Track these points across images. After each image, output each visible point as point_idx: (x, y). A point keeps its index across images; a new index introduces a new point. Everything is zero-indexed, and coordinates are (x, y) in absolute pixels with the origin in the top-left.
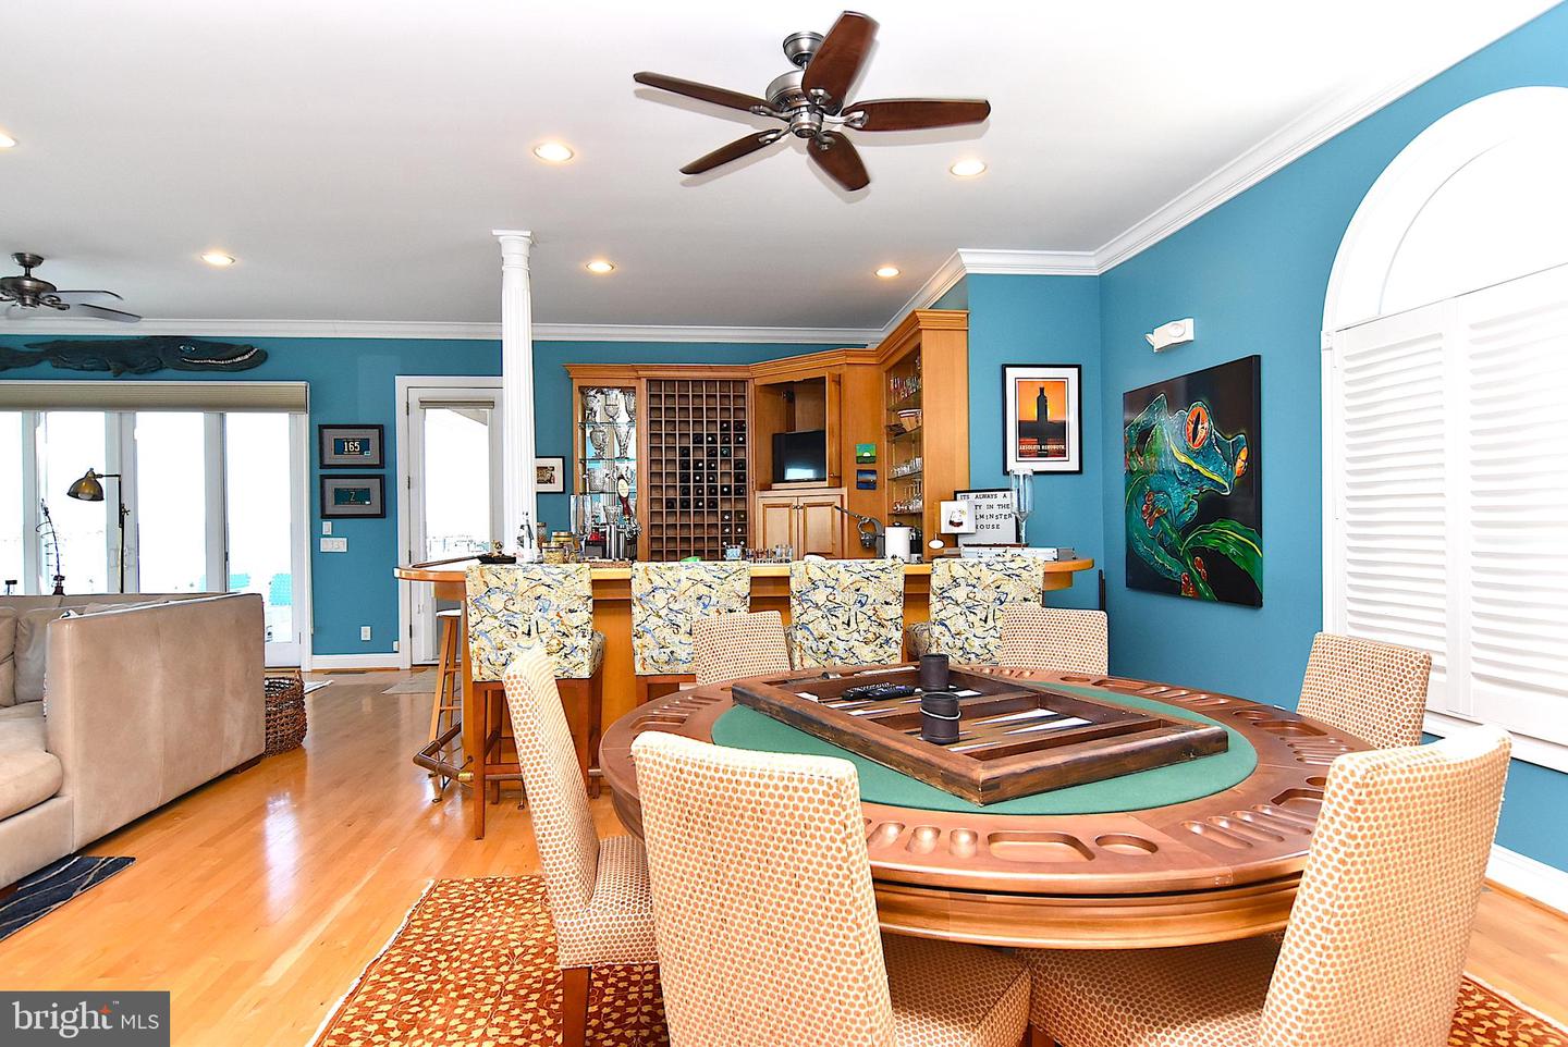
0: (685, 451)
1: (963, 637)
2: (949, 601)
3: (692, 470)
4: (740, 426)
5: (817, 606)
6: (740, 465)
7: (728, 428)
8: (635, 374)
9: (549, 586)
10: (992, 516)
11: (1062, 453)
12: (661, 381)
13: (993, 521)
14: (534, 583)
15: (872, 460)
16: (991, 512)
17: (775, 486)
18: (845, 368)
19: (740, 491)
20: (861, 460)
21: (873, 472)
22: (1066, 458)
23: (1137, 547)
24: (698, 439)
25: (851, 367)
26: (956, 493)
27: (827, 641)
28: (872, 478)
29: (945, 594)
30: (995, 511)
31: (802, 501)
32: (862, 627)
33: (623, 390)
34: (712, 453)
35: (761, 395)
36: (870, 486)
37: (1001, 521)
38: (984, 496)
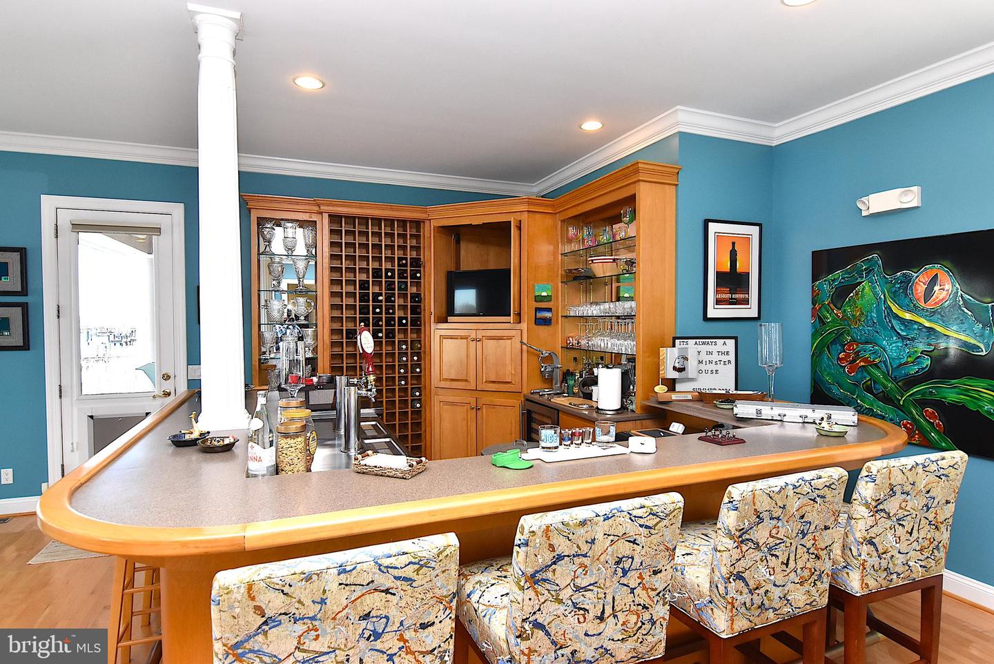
0: (364, 285)
1: (889, 555)
2: (882, 514)
3: (371, 303)
4: (417, 263)
5: (757, 547)
6: (417, 298)
7: (405, 265)
8: (316, 208)
9: (387, 591)
10: (711, 362)
11: (746, 302)
12: (341, 217)
13: (713, 367)
14: (359, 591)
15: (548, 298)
16: (710, 357)
17: (450, 319)
18: (526, 214)
19: (417, 323)
20: (539, 299)
21: (549, 310)
22: (749, 306)
23: (830, 390)
24: (377, 273)
25: (531, 214)
26: (675, 339)
27: (762, 591)
28: (548, 315)
29: (881, 507)
30: (715, 357)
31: (480, 334)
32: (800, 564)
33: (302, 224)
34: (390, 286)
35: (438, 234)
36: (546, 322)
37: (720, 367)
38: (704, 343)
